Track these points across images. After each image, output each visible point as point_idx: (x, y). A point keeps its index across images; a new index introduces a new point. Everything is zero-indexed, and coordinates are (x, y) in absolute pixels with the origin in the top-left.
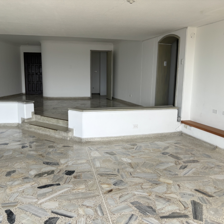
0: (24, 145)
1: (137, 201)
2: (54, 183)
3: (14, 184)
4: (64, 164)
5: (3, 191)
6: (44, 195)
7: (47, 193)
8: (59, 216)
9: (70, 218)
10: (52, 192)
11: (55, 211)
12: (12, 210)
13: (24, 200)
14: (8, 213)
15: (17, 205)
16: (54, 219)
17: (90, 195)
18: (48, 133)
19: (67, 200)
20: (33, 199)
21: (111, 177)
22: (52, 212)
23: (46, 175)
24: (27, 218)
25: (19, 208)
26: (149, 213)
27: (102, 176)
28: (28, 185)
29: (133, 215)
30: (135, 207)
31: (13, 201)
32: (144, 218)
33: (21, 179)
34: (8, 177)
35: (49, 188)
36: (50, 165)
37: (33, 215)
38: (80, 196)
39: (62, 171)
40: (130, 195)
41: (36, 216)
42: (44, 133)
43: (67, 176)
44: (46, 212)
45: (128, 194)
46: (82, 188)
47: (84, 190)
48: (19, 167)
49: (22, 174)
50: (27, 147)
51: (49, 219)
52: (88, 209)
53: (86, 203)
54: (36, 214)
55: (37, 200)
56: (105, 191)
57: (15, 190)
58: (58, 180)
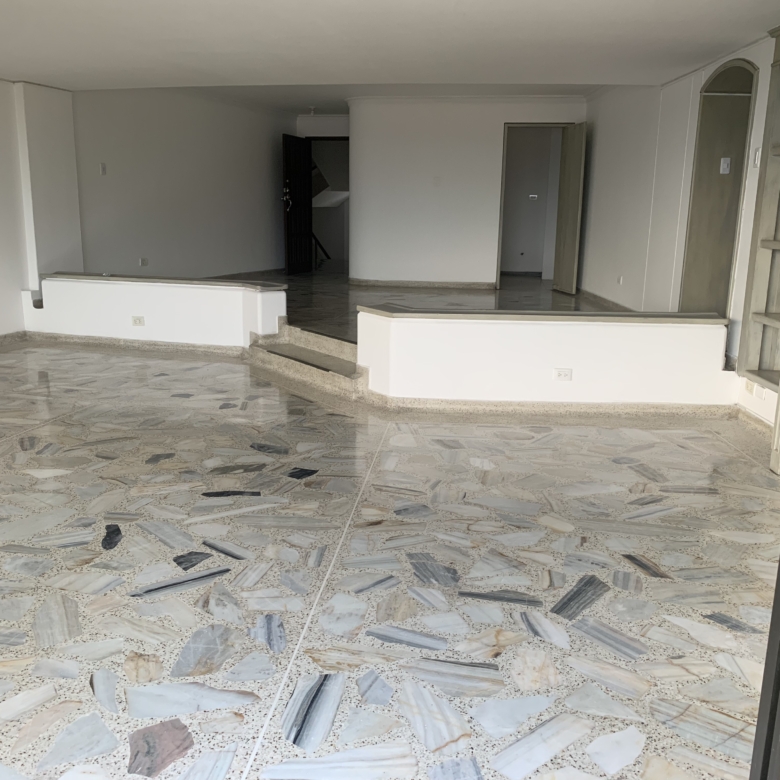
0: (231, 402)
1: (429, 554)
2: (248, 490)
3: (153, 481)
4: (301, 454)
5: (123, 490)
6: (208, 510)
7: (218, 506)
8: (214, 552)
9: (234, 560)
10: (231, 506)
11: (211, 541)
12: (122, 527)
13: (157, 513)
14: (111, 530)
15: (137, 519)
16: (200, 556)
17: (317, 524)
18: (307, 379)
19: (255, 527)
20: (179, 513)
21: (402, 496)
22: (204, 543)
23: (242, 471)
24: (145, 546)
25: (138, 525)
26: (437, 580)
27: (381, 490)
28: (186, 487)
29: (391, 577)
30: (411, 563)
31: (133, 511)
32: (416, 588)
33: (176, 472)
34: (150, 466)
35: (230, 498)
36: (264, 451)
37: (160, 543)
38: (292, 523)
39: (285, 468)
40: (420, 539)
41: (165, 543)
42: (298, 377)
43: (290, 479)
44: (192, 540)
45: (418, 535)
46: (309, 508)
47: (311, 513)
48: (187, 448)
49: (186, 462)
50: (235, 406)
51: (190, 554)
52: (292, 550)
53: (296, 538)
54: (168, 541)
55: (185, 516)
56: (361, 521)
57: (149, 491)
58: (261, 485)
